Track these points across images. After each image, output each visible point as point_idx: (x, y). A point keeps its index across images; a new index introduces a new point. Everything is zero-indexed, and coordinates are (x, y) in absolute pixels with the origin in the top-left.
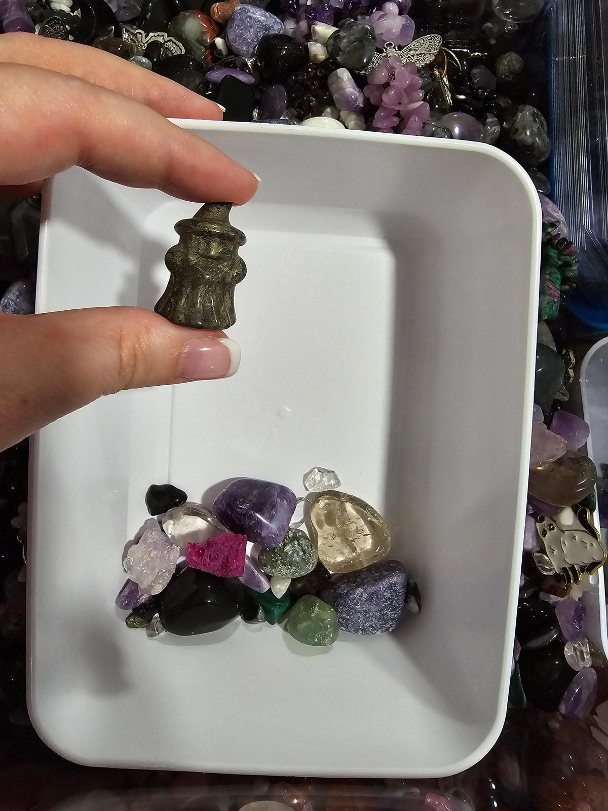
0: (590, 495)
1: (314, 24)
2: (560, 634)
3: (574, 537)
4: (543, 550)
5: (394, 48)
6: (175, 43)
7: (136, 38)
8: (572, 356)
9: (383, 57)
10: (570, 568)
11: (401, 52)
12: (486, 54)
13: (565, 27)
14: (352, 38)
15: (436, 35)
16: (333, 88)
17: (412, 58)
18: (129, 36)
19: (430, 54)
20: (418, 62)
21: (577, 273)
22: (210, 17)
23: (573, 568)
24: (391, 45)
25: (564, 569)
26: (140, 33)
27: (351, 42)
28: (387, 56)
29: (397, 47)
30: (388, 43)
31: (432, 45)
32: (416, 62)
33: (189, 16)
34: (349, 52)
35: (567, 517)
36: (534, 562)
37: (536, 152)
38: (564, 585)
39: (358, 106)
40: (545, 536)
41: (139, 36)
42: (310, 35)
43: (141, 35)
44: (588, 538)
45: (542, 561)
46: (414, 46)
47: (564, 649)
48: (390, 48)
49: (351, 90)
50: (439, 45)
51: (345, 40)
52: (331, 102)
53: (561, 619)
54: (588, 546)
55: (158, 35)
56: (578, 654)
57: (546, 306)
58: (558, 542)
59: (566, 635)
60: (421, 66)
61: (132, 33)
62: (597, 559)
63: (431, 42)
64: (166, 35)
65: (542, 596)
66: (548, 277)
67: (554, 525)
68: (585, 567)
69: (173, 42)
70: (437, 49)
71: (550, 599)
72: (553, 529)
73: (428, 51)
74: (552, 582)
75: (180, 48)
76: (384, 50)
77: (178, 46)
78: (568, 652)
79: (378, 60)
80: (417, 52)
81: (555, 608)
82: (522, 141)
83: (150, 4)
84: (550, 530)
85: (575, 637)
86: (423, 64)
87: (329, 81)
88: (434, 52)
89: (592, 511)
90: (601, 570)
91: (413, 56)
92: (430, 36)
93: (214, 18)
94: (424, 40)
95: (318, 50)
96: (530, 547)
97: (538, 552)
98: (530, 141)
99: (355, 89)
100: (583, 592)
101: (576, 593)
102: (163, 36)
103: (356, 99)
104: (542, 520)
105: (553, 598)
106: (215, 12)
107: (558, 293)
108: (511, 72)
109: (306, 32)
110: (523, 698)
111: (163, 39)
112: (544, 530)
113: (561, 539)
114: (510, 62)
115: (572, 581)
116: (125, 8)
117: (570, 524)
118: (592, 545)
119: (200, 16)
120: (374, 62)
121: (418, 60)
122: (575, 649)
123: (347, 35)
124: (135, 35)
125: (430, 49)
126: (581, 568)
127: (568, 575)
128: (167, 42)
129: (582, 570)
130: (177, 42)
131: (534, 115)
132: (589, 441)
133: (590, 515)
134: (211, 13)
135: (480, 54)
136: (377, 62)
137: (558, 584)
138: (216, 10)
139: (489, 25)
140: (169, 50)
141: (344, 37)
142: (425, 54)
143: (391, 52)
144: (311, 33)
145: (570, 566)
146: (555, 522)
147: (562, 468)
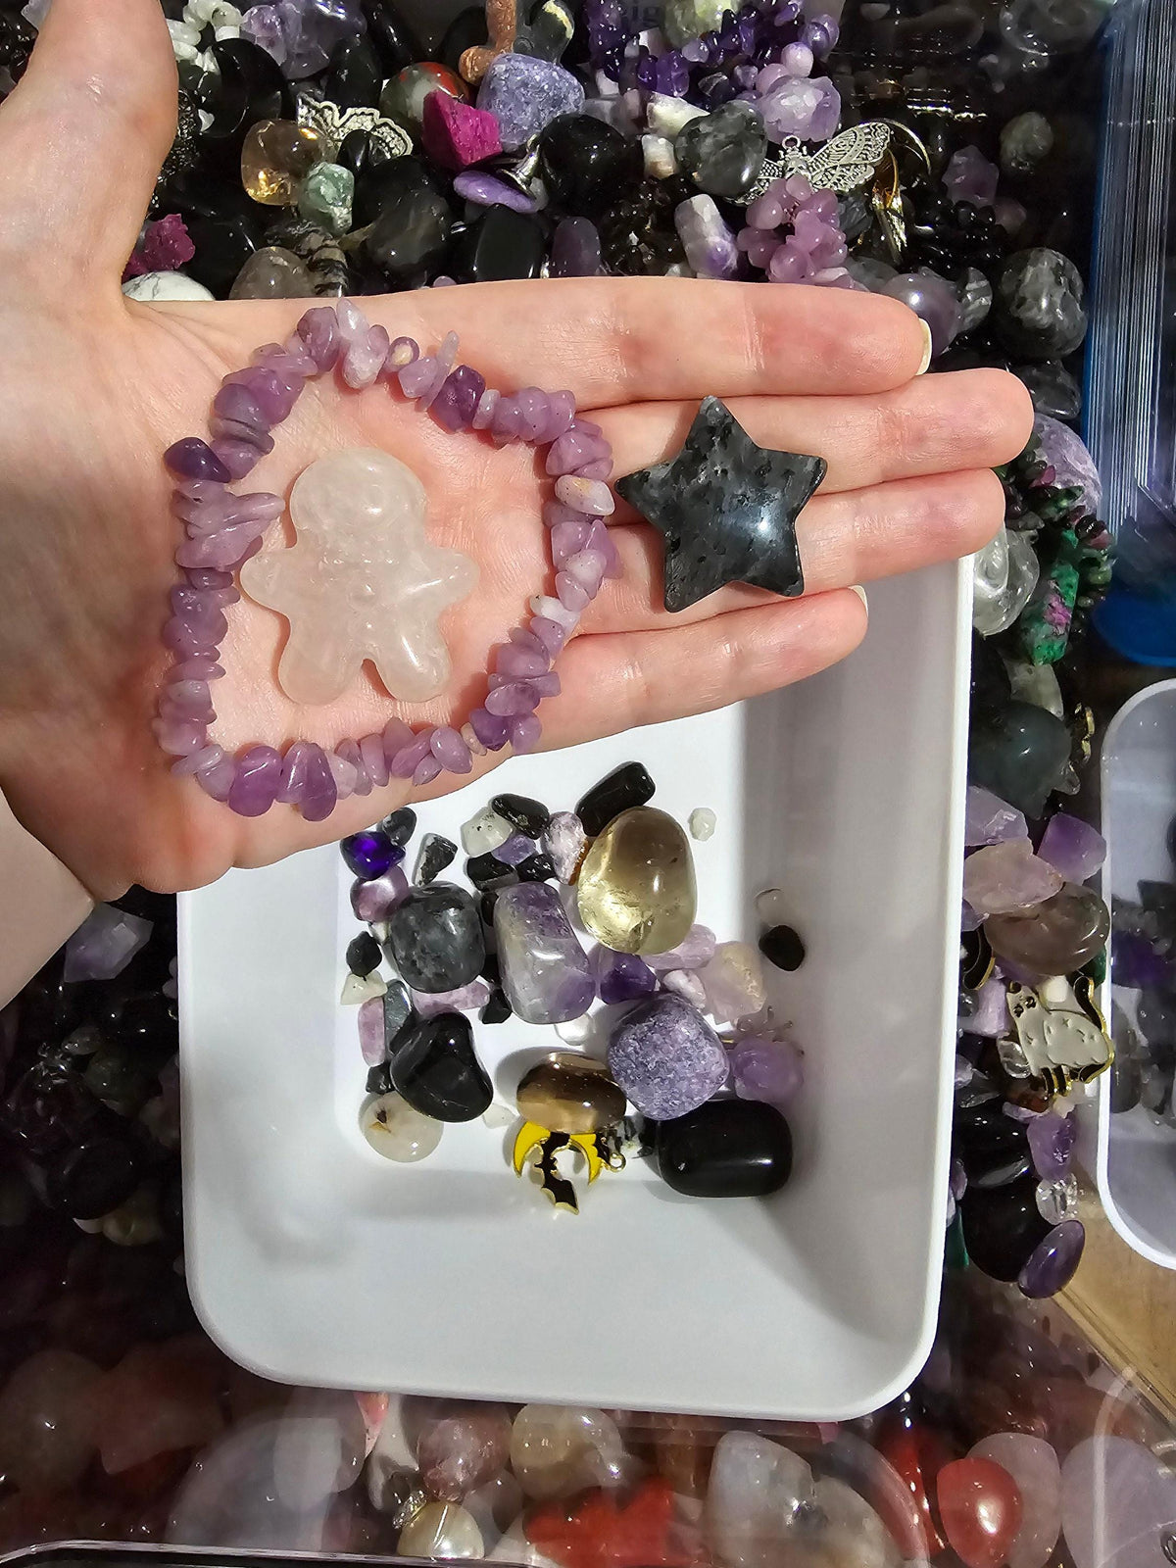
0: (1096, 957)
1: (652, 101)
2: (1032, 1168)
3: (1065, 1022)
4: (1013, 1037)
5: (801, 151)
6: (394, 130)
7: (321, 116)
8: (1089, 719)
9: (778, 168)
10: (1054, 1070)
11: (812, 159)
12: (984, 115)
13: (1139, 66)
14: (722, 137)
15: (881, 124)
16: (684, 231)
17: (833, 172)
18: (309, 112)
19: (865, 165)
20: (842, 182)
21: (1109, 576)
22: (460, 76)
23: (1058, 1070)
24: (795, 141)
25: (1045, 1071)
26: (330, 109)
27: (719, 145)
28: (785, 166)
29: (804, 148)
30: (788, 138)
31: (870, 146)
32: (839, 180)
33: (419, 78)
34: (716, 164)
35: (1057, 990)
36: (999, 1055)
37: (1056, 339)
38: (1044, 1095)
39: (728, 268)
40: (1019, 1016)
41: (327, 113)
42: (643, 121)
43: (330, 112)
44: (1087, 1026)
45: (1011, 1054)
46: (837, 146)
47: (1036, 1190)
48: (793, 150)
49: (718, 239)
50: (883, 146)
51: (709, 141)
52: (680, 256)
53: (1035, 1145)
54: (1086, 1039)
55: (363, 113)
56: (1059, 1198)
57: (1041, 643)
58: (1039, 1028)
59: (1040, 1170)
60: (847, 190)
61: (314, 108)
62: (1099, 1061)
63: (869, 140)
64: (377, 113)
65: (1007, 1109)
66: (1053, 585)
67: (1036, 999)
68: (1078, 1070)
69: (391, 128)
70: (879, 155)
71: (1020, 1113)
72: (1034, 1005)
73: (863, 159)
74: (1025, 1089)
75: (402, 139)
76: (782, 152)
77: (400, 135)
78: (1042, 1194)
79: (770, 175)
80: (843, 162)
81: (1027, 1126)
82: (1032, 320)
83: (348, 51)
84: (1029, 1006)
85: (1055, 1174)
86: (853, 187)
87: (678, 217)
88: (875, 160)
89: (1099, 981)
90: (1105, 1076)
91: (835, 168)
92: (868, 127)
93: (465, 78)
94: (856, 135)
95: (659, 153)
96: (995, 1031)
97: (1005, 1039)
98: (1045, 320)
99: (723, 236)
100: (1076, 1106)
101: (1062, 1106)
102: (372, 114)
103: (725, 258)
104: (1017, 989)
105: (1025, 1113)
106: (467, 68)
107: (1067, 617)
108: (1028, 156)
109: (637, 113)
110: (963, 1257)
111: (373, 120)
112: (1019, 1006)
113: (1045, 1023)
114: (1028, 134)
115: (1056, 1090)
116: (299, 55)
117: (1061, 1000)
118: (1092, 1037)
119: (439, 75)
120: (761, 180)
121: (843, 177)
122: (1054, 1191)
123: (714, 131)
124: (320, 111)
125: (866, 154)
126: (1071, 1071)
127: (1051, 1080)
128: (380, 126)
129: (1074, 1074)
130: (397, 128)
131: (1058, 271)
132: (1107, 868)
133: (1095, 987)
134: (461, 68)
135: (972, 115)
136: (768, 180)
137: (1033, 1092)
138: (468, 64)
139: (992, 59)
140: (384, 141)
141: (707, 135)
142: (857, 166)
143: (794, 158)
144: (646, 117)
145: (1054, 1066)
146: (1037, 994)
147: (1054, 912)
